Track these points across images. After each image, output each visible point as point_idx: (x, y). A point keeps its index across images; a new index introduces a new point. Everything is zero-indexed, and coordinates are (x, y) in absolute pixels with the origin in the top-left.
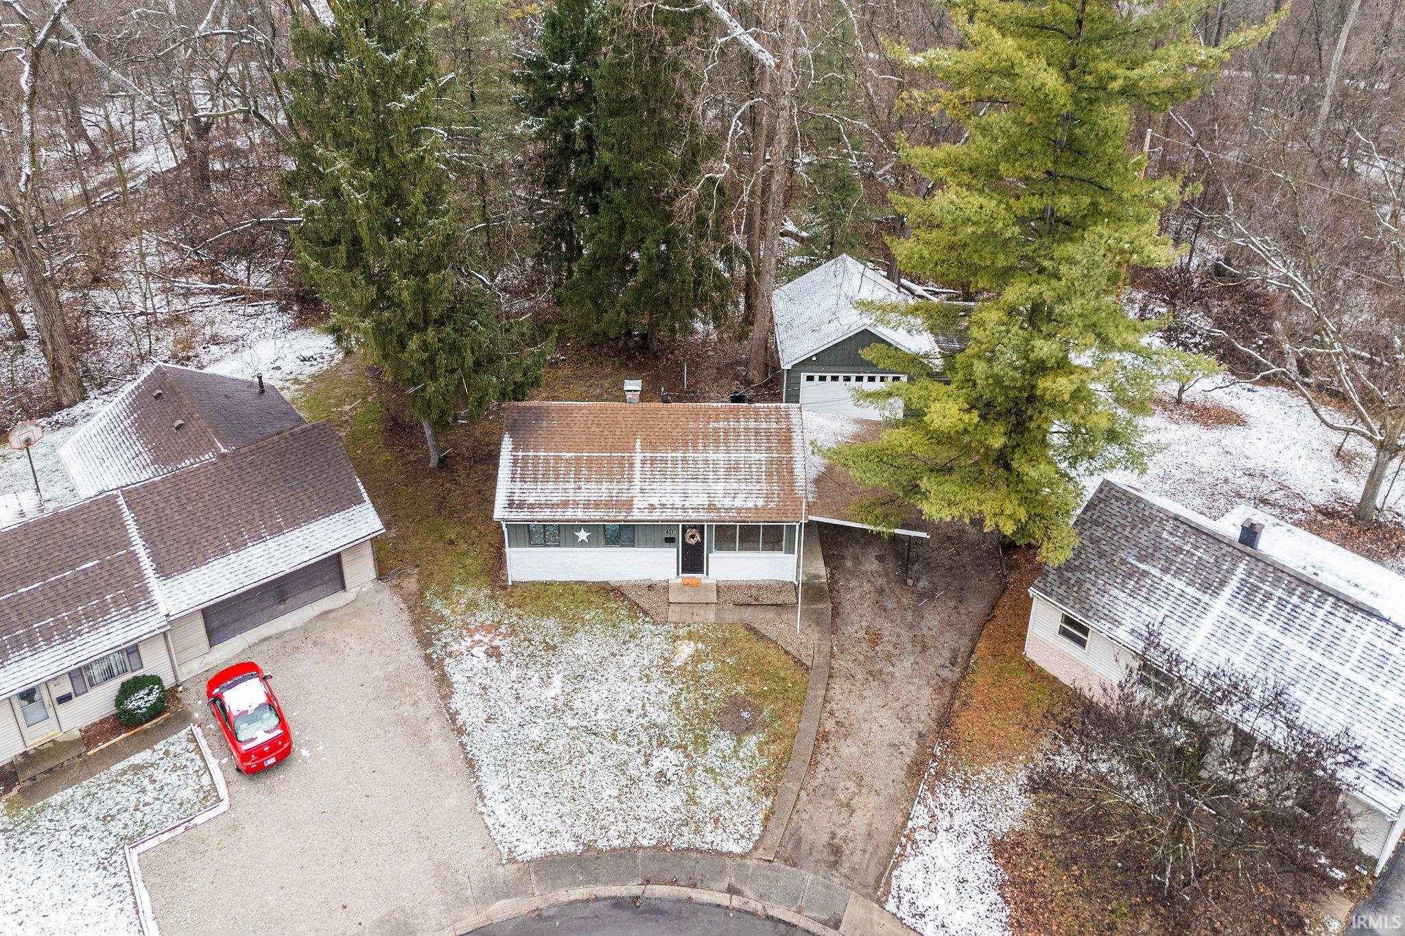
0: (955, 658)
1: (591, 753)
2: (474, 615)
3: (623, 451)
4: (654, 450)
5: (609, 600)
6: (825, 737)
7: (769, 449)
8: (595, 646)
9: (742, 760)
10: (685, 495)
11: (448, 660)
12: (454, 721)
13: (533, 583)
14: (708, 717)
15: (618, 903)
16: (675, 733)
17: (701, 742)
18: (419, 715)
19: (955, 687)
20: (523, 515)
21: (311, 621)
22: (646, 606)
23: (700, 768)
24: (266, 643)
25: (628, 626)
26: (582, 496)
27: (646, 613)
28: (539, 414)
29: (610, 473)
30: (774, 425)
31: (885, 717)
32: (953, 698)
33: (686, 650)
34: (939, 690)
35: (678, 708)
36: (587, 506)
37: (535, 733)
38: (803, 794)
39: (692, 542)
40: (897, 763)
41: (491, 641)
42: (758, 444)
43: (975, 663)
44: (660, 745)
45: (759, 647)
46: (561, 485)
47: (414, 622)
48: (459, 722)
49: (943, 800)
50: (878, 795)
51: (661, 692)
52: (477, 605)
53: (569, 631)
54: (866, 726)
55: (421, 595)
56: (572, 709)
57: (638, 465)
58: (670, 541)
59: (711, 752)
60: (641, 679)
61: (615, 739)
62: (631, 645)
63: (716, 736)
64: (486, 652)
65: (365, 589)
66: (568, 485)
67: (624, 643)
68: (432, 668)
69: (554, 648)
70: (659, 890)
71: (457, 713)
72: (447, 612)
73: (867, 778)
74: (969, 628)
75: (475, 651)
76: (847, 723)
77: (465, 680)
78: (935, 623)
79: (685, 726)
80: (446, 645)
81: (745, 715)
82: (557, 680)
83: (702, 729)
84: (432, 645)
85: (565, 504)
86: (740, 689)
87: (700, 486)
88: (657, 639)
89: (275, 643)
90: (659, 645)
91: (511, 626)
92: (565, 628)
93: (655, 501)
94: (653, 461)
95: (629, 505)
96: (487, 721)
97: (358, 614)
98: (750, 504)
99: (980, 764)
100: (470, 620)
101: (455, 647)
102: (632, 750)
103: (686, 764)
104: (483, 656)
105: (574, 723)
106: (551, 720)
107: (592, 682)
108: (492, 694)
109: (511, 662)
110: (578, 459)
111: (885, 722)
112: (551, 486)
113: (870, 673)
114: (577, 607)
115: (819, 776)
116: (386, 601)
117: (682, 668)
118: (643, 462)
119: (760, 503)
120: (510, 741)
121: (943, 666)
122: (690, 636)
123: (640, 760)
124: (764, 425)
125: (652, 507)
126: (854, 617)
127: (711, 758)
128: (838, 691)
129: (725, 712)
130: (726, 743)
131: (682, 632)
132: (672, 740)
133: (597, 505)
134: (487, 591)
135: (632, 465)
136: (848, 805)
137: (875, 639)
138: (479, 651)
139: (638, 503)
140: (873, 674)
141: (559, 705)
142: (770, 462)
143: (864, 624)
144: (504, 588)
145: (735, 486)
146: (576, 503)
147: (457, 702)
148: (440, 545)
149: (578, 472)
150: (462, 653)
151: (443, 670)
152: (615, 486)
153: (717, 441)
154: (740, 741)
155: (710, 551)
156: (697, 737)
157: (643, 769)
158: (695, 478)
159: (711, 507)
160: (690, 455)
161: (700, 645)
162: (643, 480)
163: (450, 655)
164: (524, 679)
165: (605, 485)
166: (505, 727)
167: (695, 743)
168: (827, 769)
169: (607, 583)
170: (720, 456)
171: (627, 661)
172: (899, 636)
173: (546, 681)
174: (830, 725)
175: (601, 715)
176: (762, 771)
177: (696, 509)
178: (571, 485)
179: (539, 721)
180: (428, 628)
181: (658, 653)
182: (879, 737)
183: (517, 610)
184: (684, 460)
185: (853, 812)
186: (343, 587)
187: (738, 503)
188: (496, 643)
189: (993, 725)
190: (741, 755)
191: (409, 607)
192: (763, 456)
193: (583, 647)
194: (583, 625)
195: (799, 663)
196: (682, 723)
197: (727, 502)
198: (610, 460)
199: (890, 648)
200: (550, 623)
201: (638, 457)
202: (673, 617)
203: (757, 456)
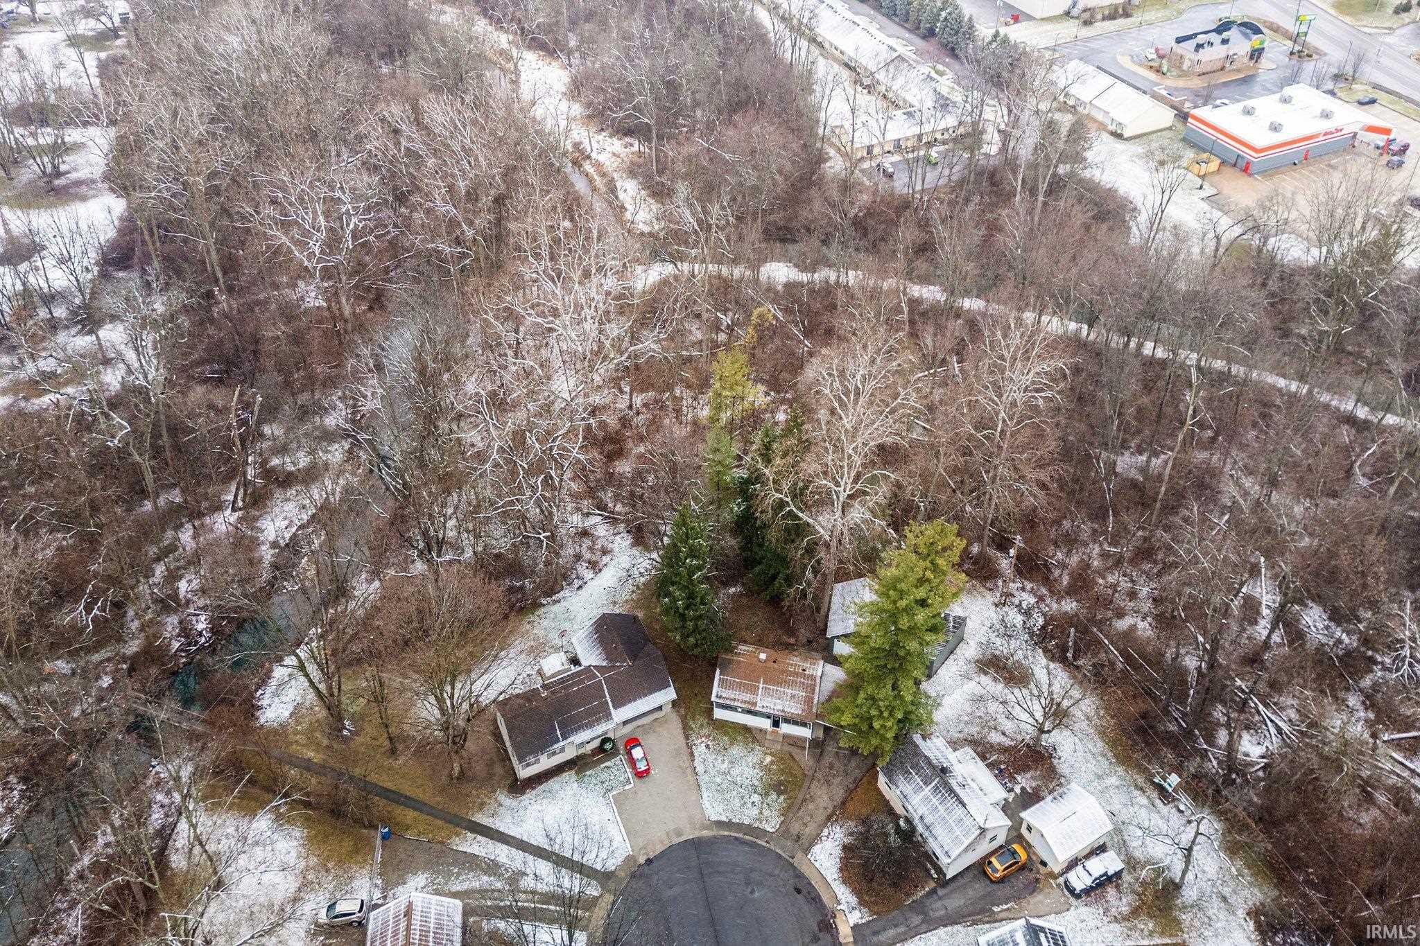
0: (854, 780)
1: (734, 790)
3: (756, 682)
4: (767, 684)
5: (747, 733)
6: (805, 800)
7: (806, 692)
8: (740, 751)
10: (774, 706)
13: (722, 720)
14: (771, 785)
15: (736, 838)
16: (760, 789)
18: (684, 765)
19: (851, 791)
20: (721, 700)
21: (652, 721)
22: (758, 738)
23: (765, 802)
25: (751, 745)
26: (741, 699)
27: (758, 741)
29: (750, 694)
32: (849, 795)
33: (769, 759)
34: (846, 791)
35: (762, 780)
36: (742, 702)
38: (794, 817)
39: (776, 719)
40: (824, 813)
41: (707, 741)
42: (803, 689)
43: (859, 785)
44: (755, 792)
45: (792, 762)
46: (734, 694)
47: (684, 729)
48: (696, 770)
49: (834, 828)
50: (816, 822)
51: (758, 773)
52: (703, 725)
54: (819, 799)
55: (686, 719)
56: (730, 773)
57: (760, 689)
58: (769, 717)
59: (769, 798)
60: (752, 767)
61: (741, 787)
63: (772, 793)
65: (668, 711)
66: (736, 692)
67: (749, 752)
68: (688, 748)
69: (727, 749)
70: (747, 837)
71: (695, 767)
72: (694, 725)
73: (814, 816)
75: (702, 744)
76: (813, 796)
77: (699, 755)
79: (763, 787)
80: (693, 739)
81: (782, 787)
82: (726, 761)
83: (768, 789)
84: (689, 738)
85: (735, 700)
86: (783, 777)
87: (780, 703)
88: (760, 752)
89: (641, 729)
90: (760, 755)
91: (714, 737)
92: (731, 741)
93: (765, 705)
94: (766, 688)
95: (756, 705)
96: (704, 772)
97: (666, 721)
98: (797, 711)
99: (849, 819)
100: (701, 731)
101: (696, 741)
102: (746, 792)
103: (761, 800)
104: (704, 747)
105: (730, 779)
106: (723, 776)
107: (737, 765)
108: (706, 762)
109: (713, 751)
110: (741, 682)
111: (826, 799)
112: (730, 693)
113: (826, 780)
114: (736, 733)
115: (800, 813)
116: (675, 718)
117: (766, 766)
118: (763, 688)
119: (801, 712)
120: (711, 780)
121: (850, 782)
122: (771, 754)
123: (748, 796)
124: (806, 682)
125: (763, 707)
126: (827, 757)
128: (814, 785)
129: (777, 785)
130: (774, 796)
131: (768, 751)
133: (745, 702)
134: (706, 720)
136: (806, 823)
139: (759, 705)
141: (726, 771)
142: (806, 697)
143: (829, 761)
144: (711, 721)
145: (792, 705)
146: (738, 700)
147: (696, 763)
149: (740, 688)
150: (698, 744)
151: (692, 749)
152: (752, 699)
154: (779, 796)
155: (781, 723)
157: (748, 799)
158: (779, 698)
159: (783, 711)
160: (779, 689)
161: (773, 758)
162: (761, 698)
163: (694, 744)
164: (716, 758)
166: (710, 775)
167: (765, 794)
168: (803, 811)
169: (746, 725)
170: (789, 691)
171: (749, 759)
172: (840, 767)
174: (808, 796)
175: (738, 778)
176: (783, 808)
177: (778, 710)
178: (737, 695)
179: (719, 775)
180: (687, 731)
181: (759, 758)
183: (716, 730)
185: (806, 826)
187: (792, 710)
188: (709, 743)
189: (858, 808)
190: (778, 801)
191: (682, 722)
193: (736, 751)
194: (737, 742)
195: (804, 772)
197: (789, 710)
198: (752, 685)
199: (835, 772)
200: (726, 737)
201: (761, 686)
202: (766, 744)
203: (802, 694)
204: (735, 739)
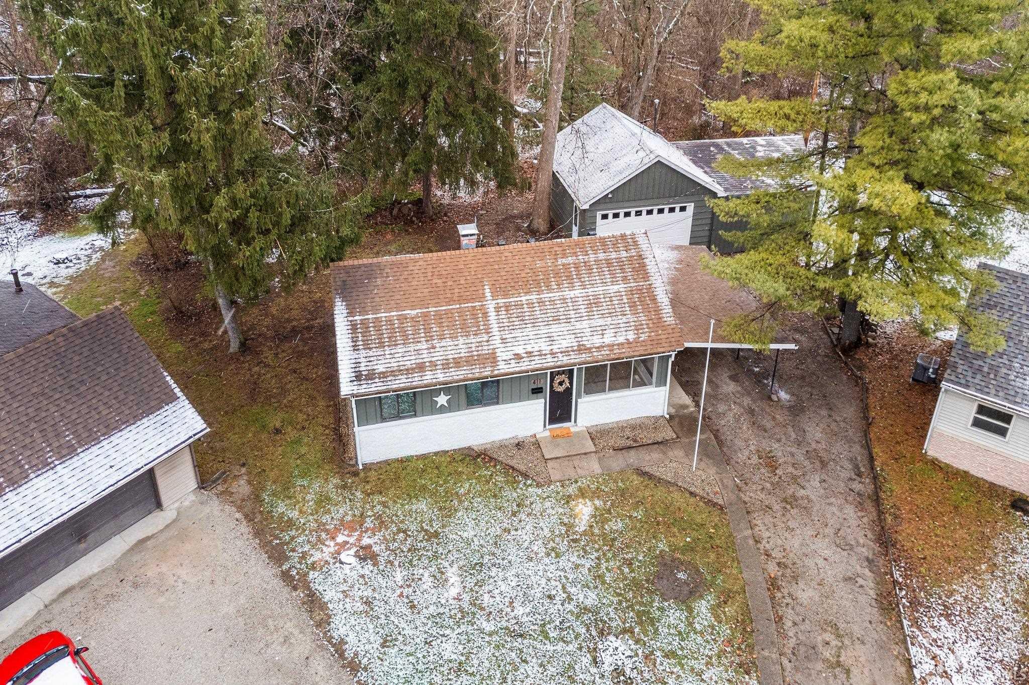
0: (857, 467)
1: (525, 661)
2: (328, 512)
3: (473, 300)
4: (506, 295)
5: (480, 468)
6: (773, 584)
7: (625, 279)
8: (483, 524)
9: (701, 633)
10: (551, 340)
11: (312, 575)
12: (342, 655)
13: (387, 462)
14: (642, 586)
16: (612, 615)
17: (646, 620)
18: (295, 654)
19: (877, 500)
20: (375, 386)
21: (125, 555)
22: (522, 468)
23: (658, 653)
24: (68, 597)
25: (510, 494)
26: (438, 356)
27: (526, 476)
28: (371, 272)
29: (464, 327)
30: (624, 254)
31: (824, 548)
32: (880, 513)
33: (584, 510)
34: (860, 506)
35: (604, 583)
36: (446, 366)
37: (449, 650)
38: (785, 662)
39: (561, 389)
40: (863, 599)
41: (359, 540)
42: (613, 275)
43: (882, 470)
44: (601, 633)
45: (660, 493)
46: (412, 347)
47: (258, 533)
48: (349, 654)
49: (934, 635)
50: (863, 643)
51: (577, 566)
52: (328, 499)
53: (448, 513)
54: (810, 563)
55: (258, 499)
56: (482, 609)
57: (492, 315)
58: (537, 391)
59: (663, 630)
60: (548, 555)
61: (547, 637)
62: (523, 516)
63: (661, 609)
64: (357, 555)
65: (187, 503)
66: (419, 346)
67: (514, 514)
68: (295, 588)
69: (436, 535)
71: (343, 642)
72: (294, 514)
73: (842, 626)
74: (854, 433)
75: (343, 557)
76: (789, 563)
77: (341, 596)
78: (818, 435)
79: (620, 603)
80: (304, 555)
81: (681, 575)
82: (453, 575)
83: (641, 604)
84: (287, 558)
85: (421, 367)
86: (662, 546)
87: (564, 327)
88: (548, 504)
89: (80, 595)
90: (554, 510)
91: (378, 517)
92: (440, 509)
93: (520, 350)
94: (507, 307)
95: (492, 358)
96: (383, 645)
97: (183, 536)
98: (621, 339)
99: (949, 583)
100: (326, 518)
101: (317, 556)
102: (571, 648)
103: (640, 652)
104: (353, 560)
105: (489, 627)
106: (463, 628)
107: (494, 569)
108: (380, 609)
109: (391, 563)
110: (425, 315)
111: (827, 553)
112: (400, 349)
113: (785, 500)
114: (446, 482)
115: (791, 634)
116: (216, 513)
117: (589, 532)
118: (497, 309)
119: (631, 336)
120: (421, 667)
121: (851, 479)
122: (582, 494)
123: (586, 660)
124: (614, 255)
125: (518, 357)
126: (739, 443)
127: (665, 640)
128: (763, 528)
129: (659, 576)
130: (674, 616)
131: (572, 490)
132: (614, 624)
133: (457, 363)
134: (336, 481)
135: (485, 315)
136: (839, 664)
137: (771, 463)
138: (348, 556)
139: (502, 355)
140: (790, 502)
141: (466, 605)
142: (631, 292)
143: (752, 448)
144: (356, 474)
145: (601, 322)
146: (433, 364)
147: (340, 628)
148: (264, 436)
149: (428, 330)
150: (327, 562)
151: (309, 588)
152: (472, 339)
153: (569, 277)
154: (690, 610)
155: (579, 396)
156: (639, 614)
157: (593, 670)
158: (556, 319)
159: (581, 349)
160: (546, 296)
161: (597, 502)
162: (501, 329)
163: (313, 567)
164: (412, 581)
165: (461, 340)
166: (408, 649)
167: (640, 623)
168: (795, 624)
169: (469, 448)
170: (577, 292)
171: (525, 535)
172: (793, 455)
173: (440, 579)
174: (772, 569)
175: (520, 611)
176: (730, 642)
177: (565, 352)
178: (424, 346)
179: (448, 632)
180: (277, 537)
181: (554, 519)
182: (831, 574)
183: (377, 498)
184: (541, 302)
185: (848, 672)
186: (159, 505)
187: (608, 339)
188: (366, 541)
189: (936, 535)
190: (697, 626)
191: (246, 516)
192: (620, 287)
194: (461, 502)
195: (710, 503)
196: (615, 600)
197: (597, 341)
198: (461, 312)
199: (791, 469)
200: (422, 506)
201: (491, 306)
202: (555, 475)
203: (616, 288)
204: (449, 495)
